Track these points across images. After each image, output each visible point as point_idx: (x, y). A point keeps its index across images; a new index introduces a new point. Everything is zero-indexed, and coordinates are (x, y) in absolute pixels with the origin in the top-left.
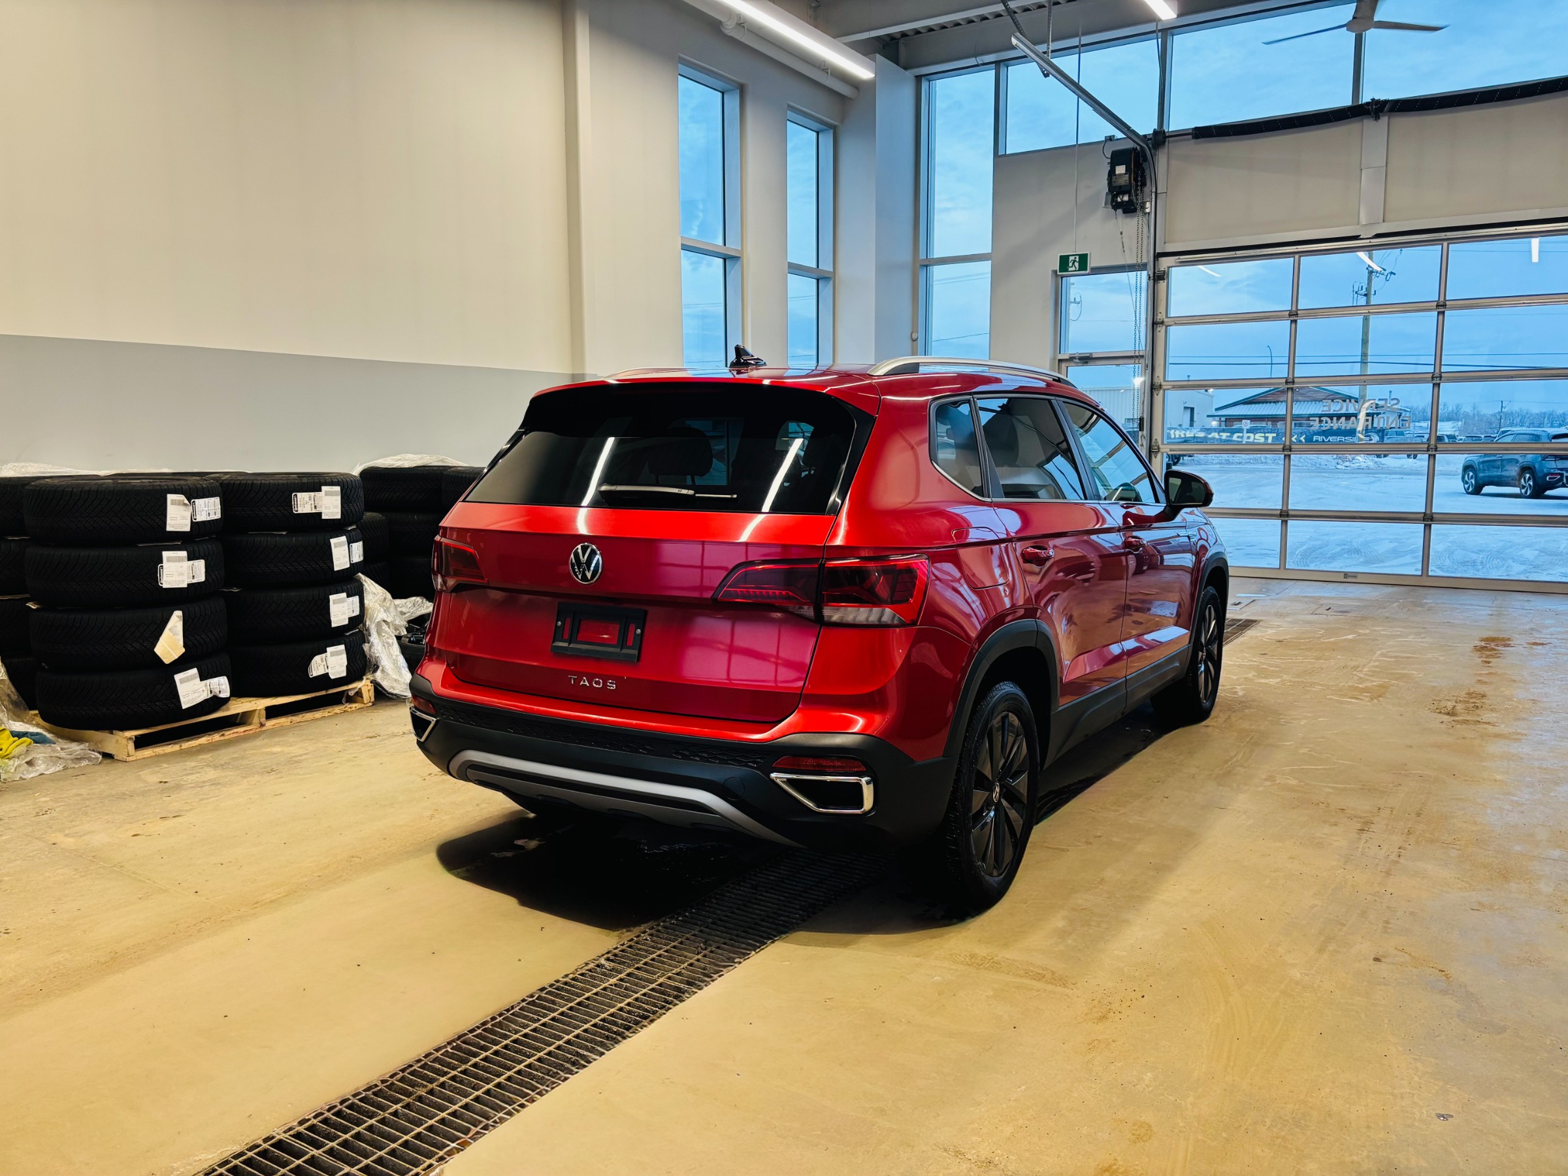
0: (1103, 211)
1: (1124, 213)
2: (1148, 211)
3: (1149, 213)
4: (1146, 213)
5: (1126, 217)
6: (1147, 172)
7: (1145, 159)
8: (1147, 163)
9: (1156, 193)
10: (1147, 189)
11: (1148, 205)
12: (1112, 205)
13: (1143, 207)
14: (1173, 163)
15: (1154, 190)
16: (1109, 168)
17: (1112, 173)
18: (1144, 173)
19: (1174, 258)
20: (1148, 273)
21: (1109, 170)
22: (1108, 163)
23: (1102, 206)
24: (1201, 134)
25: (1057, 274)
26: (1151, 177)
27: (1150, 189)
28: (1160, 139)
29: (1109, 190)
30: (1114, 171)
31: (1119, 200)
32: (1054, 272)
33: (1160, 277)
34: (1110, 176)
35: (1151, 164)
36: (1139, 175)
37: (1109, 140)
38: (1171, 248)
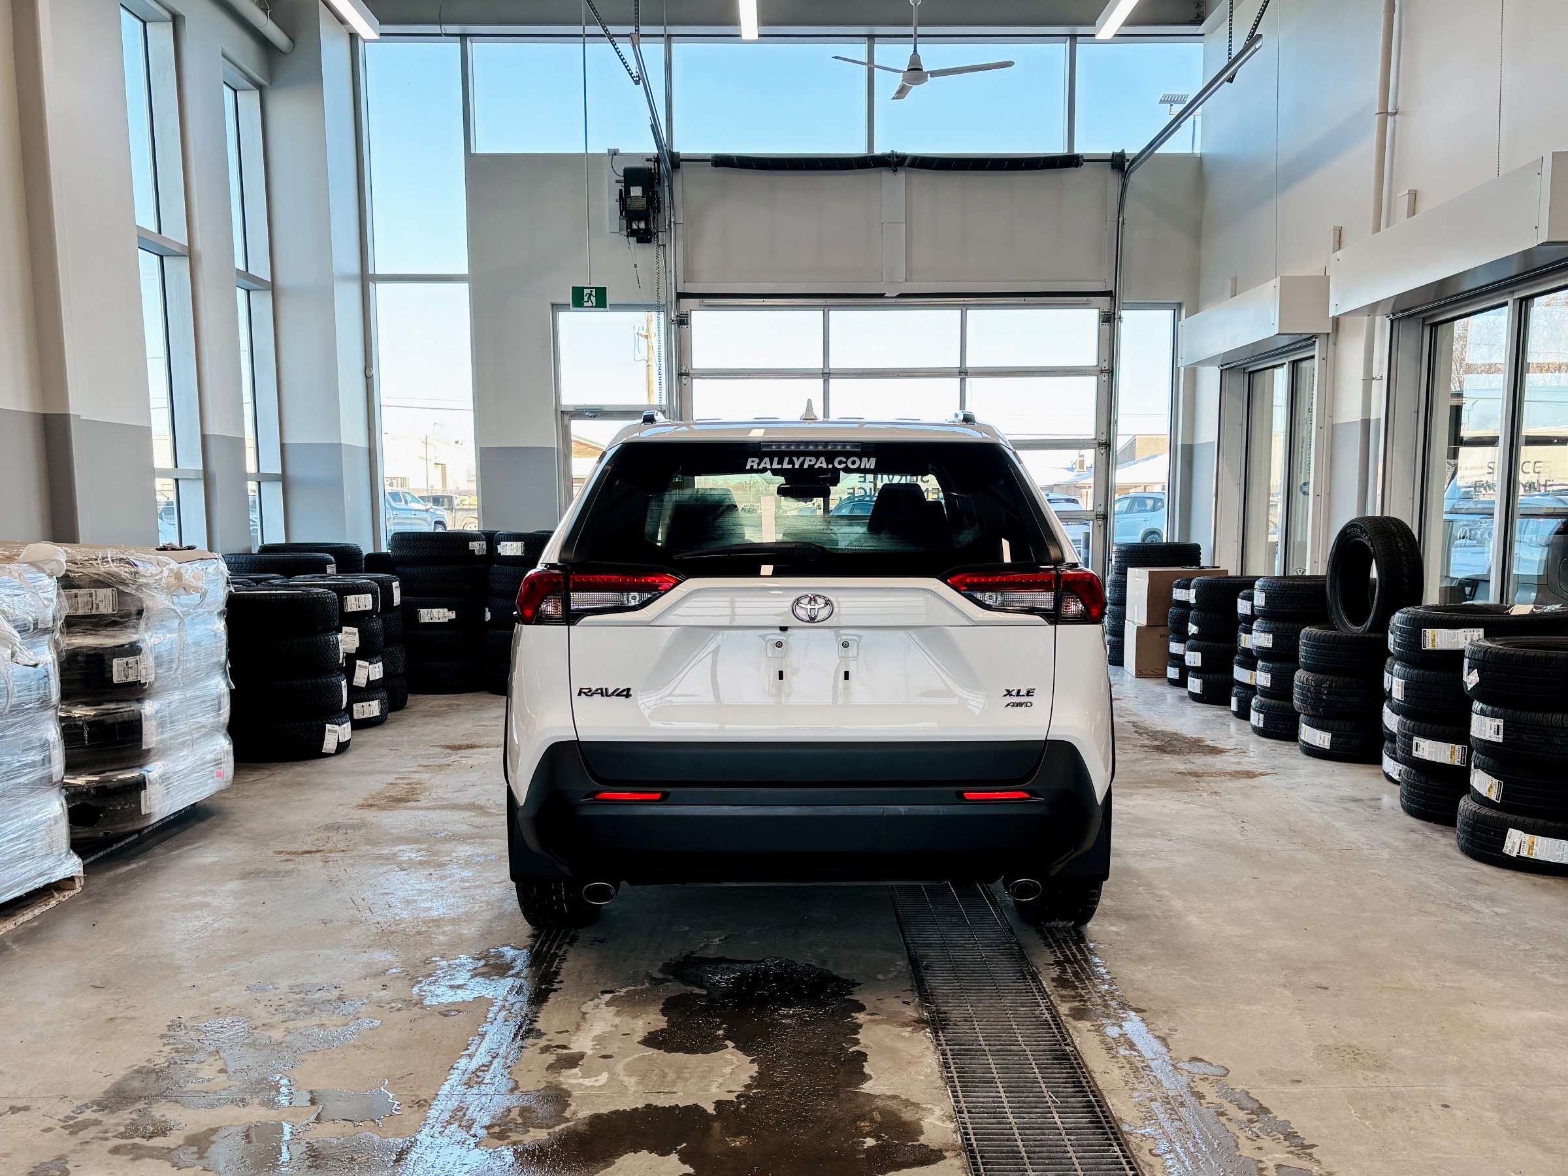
0: (617, 236)
1: (639, 241)
4: (658, 244)
5: (640, 246)
6: (663, 196)
7: (662, 183)
8: (663, 188)
9: (675, 223)
10: (661, 218)
11: (660, 235)
12: (627, 232)
13: (656, 238)
14: (689, 188)
16: (621, 188)
17: (625, 193)
18: (658, 202)
19: (697, 300)
20: (667, 315)
21: (621, 190)
22: (617, 182)
23: (608, 231)
24: (722, 162)
25: (556, 307)
26: (667, 204)
27: (667, 217)
28: (676, 162)
29: (621, 214)
30: (628, 192)
31: (635, 227)
32: (553, 305)
33: (683, 321)
34: (624, 197)
35: (667, 189)
36: (653, 202)
37: (614, 153)
38: (689, 289)
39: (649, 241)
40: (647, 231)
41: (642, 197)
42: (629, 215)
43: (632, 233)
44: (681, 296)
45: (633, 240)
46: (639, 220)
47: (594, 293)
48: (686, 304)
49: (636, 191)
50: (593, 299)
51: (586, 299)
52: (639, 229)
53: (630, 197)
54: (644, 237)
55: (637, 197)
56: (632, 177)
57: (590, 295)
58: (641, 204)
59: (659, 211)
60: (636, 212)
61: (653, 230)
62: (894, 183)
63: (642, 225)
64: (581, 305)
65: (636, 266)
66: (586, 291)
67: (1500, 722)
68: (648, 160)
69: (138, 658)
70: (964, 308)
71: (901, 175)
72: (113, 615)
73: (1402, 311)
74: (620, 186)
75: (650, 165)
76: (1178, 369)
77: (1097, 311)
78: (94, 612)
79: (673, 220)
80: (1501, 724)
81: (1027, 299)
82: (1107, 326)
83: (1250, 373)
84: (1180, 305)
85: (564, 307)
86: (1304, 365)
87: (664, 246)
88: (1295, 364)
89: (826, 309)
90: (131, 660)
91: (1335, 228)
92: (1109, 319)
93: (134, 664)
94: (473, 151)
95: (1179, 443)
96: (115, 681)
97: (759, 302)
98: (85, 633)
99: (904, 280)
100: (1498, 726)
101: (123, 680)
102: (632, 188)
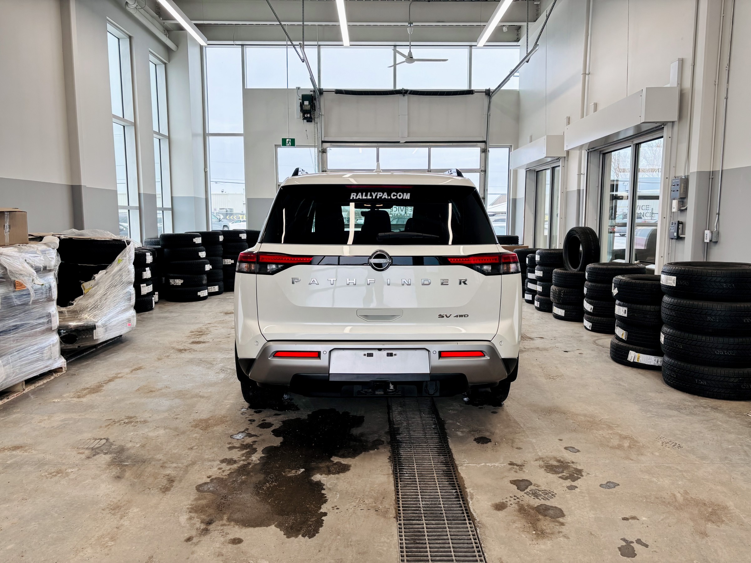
0: (299, 120)
5: (308, 123)
7: (316, 100)
10: (316, 113)
12: (302, 118)
13: (315, 120)
14: (327, 103)
18: (315, 106)
19: (329, 144)
20: (318, 149)
21: (301, 102)
22: (299, 99)
23: (296, 117)
24: (339, 92)
25: (276, 146)
26: (318, 108)
27: (318, 113)
28: (321, 92)
29: (301, 111)
30: (303, 103)
31: (306, 116)
32: (275, 145)
33: (324, 151)
34: (302, 105)
35: (318, 102)
36: (313, 106)
37: (299, 88)
38: (326, 139)
39: (311, 121)
40: (311, 117)
41: (309, 105)
42: (304, 111)
43: (305, 118)
44: (323, 142)
45: (305, 121)
46: (308, 113)
48: (326, 145)
49: (306, 103)
50: (290, 143)
51: (287, 143)
52: (307, 117)
53: (304, 105)
54: (309, 120)
55: (306, 105)
56: (305, 97)
57: (289, 141)
58: (308, 108)
59: (315, 110)
60: (306, 110)
61: (313, 117)
62: (403, 100)
63: (309, 115)
64: (286, 145)
66: (287, 140)
67: (626, 309)
68: (311, 91)
70: (430, 147)
71: (406, 97)
73: (592, 149)
74: (301, 101)
75: (312, 93)
76: (511, 170)
77: (480, 148)
79: (320, 114)
80: (627, 310)
81: (453, 144)
82: (483, 154)
83: (537, 172)
84: (511, 146)
85: (279, 146)
86: (557, 169)
87: (317, 123)
88: (553, 169)
89: (378, 147)
91: (567, 117)
92: (484, 151)
94: (246, 88)
95: (511, 198)
97: (353, 144)
99: (407, 136)
100: (625, 310)
102: (305, 102)
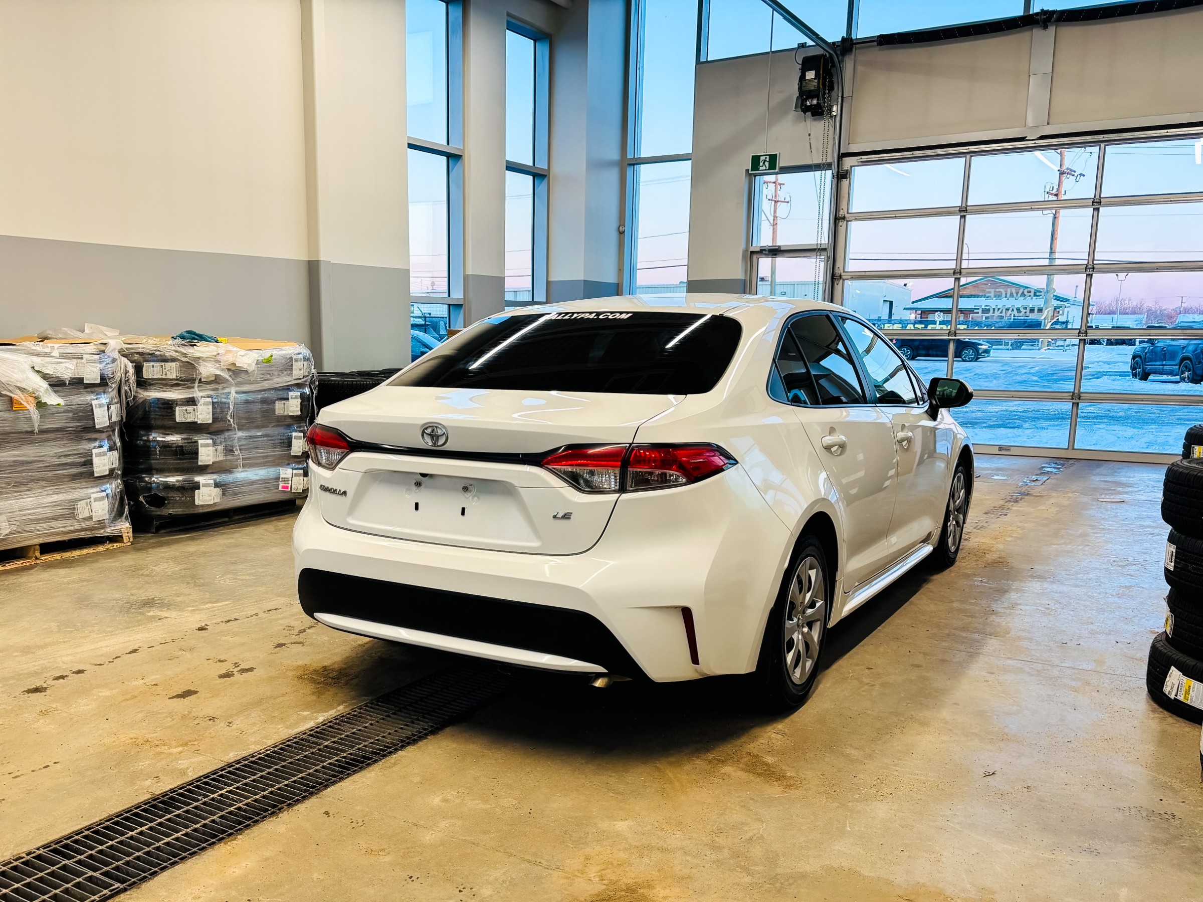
0: (793, 114)
1: (813, 115)
2: (834, 114)
3: (835, 116)
4: (832, 117)
5: (815, 120)
6: (835, 79)
7: (834, 65)
8: (835, 68)
9: (842, 97)
10: (834, 94)
11: (835, 108)
12: (801, 108)
13: (831, 111)
14: (860, 68)
15: (840, 95)
16: (800, 74)
17: (802, 78)
18: (832, 79)
19: (857, 158)
20: (831, 172)
22: (799, 69)
24: (887, 41)
25: (749, 173)
26: (839, 82)
27: (838, 93)
28: (847, 46)
29: (799, 95)
30: (805, 76)
31: (808, 103)
32: (747, 171)
33: (844, 175)
34: (801, 80)
35: (839, 70)
36: (826, 80)
38: (854, 149)
40: (820, 106)
41: (815, 79)
42: (804, 94)
43: (805, 109)
44: (842, 156)
45: (809, 114)
46: (812, 97)
47: (768, 160)
48: (848, 162)
49: (810, 75)
50: (767, 164)
51: (761, 164)
52: (811, 105)
53: (806, 80)
54: (818, 112)
55: (810, 80)
56: (808, 63)
57: (765, 162)
58: (813, 86)
59: (831, 88)
60: (810, 91)
61: (822, 104)
62: (1043, 37)
63: (815, 102)
64: (758, 170)
65: (809, 135)
66: (762, 158)
69: (195, 407)
72: (176, 380)
74: (800, 72)
78: (164, 377)
89: (969, 156)
90: (190, 408)
93: (192, 411)
96: (178, 420)
98: (159, 391)
99: (1045, 124)
101: (184, 420)
102: (807, 73)
